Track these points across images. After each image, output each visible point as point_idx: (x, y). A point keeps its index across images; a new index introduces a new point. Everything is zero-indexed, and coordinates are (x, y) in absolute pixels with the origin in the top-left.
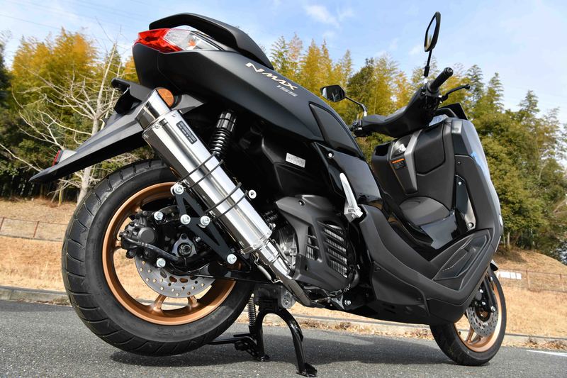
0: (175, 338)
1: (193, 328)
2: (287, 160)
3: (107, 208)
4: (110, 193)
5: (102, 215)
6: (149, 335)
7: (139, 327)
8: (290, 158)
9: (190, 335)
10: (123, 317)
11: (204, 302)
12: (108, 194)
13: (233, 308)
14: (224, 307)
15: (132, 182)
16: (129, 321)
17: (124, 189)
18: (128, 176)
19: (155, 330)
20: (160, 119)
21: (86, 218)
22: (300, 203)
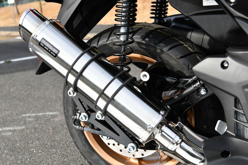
2: (205, 4)
22: (226, 65)
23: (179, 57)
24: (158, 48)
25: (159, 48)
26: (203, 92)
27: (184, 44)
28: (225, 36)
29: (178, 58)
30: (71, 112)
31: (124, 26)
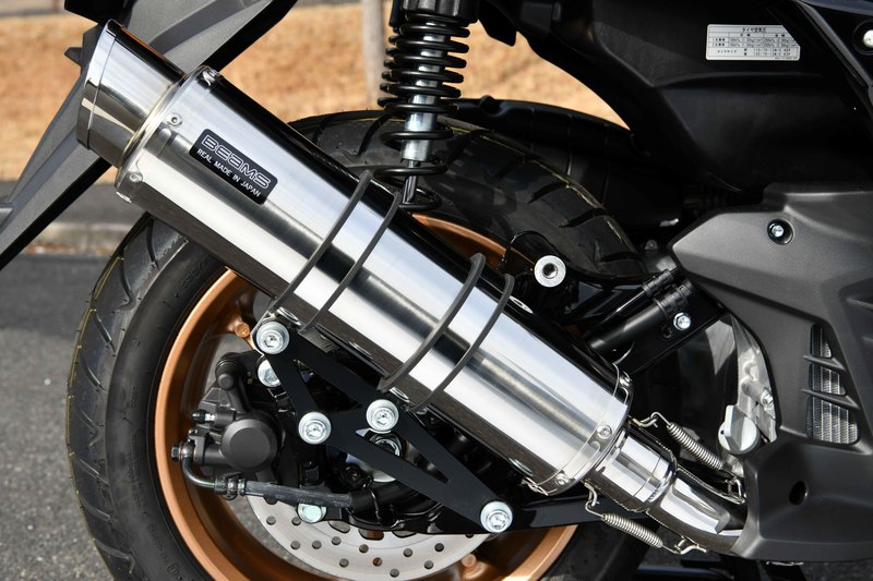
2: (713, 54)
3: (133, 359)
4: (133, 311)
5: (127, 384)
8: (726, 43)
12: (127, 318)
15: (184, 265)
17: (166, 289)
18: (169, 246)
20: (150, 127)
22: (779, 231)
23: (565, 222)
24: (499, 194)
25: (500, 191)
27: (566, 184)
29: (563, 224)
30: (124, 442)
31: (421, 110)
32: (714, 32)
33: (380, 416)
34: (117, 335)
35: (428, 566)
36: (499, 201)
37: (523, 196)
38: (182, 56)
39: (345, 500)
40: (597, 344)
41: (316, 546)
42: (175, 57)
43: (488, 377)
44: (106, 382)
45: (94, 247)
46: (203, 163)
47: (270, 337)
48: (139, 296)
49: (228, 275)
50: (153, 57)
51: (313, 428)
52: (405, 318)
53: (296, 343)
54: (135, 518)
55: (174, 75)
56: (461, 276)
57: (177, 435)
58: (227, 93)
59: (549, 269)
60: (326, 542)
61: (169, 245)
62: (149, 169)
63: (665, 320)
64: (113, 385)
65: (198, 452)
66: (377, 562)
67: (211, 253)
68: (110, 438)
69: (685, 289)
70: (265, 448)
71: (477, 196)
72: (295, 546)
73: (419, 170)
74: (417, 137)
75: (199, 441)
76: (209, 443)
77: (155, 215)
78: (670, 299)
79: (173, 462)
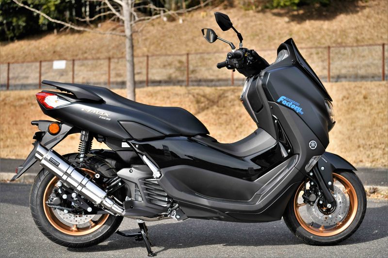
0: (82, 241)
1: (91, 236)
2: (123, 146)
3: (41, 190)
5: (39, 193)
6: (70, 240)
7: (65, 237)
8: (125, 145)
9: (90, 239)
10: (58, 234)
11: (96, 223)
12: (40, 183)
13: (109, 225)
14: (105, 225)
16: (61, 235)
19: (73, 238)
21: (34, 195)
22: (131, 171)
23: (106, 170)
26: (120, 184)
28: (129, 160)
30: (39, 202)
31: (82, 154)
32: (123, 143)
33: (74, 195)
34: (38, 186)
35: (84, 222)
36: (96, 167)
37: (99, 166)
38: (48, 147)
39: (70, 209)
40: (107, 187)
41: (67, 218)
42: (47, 147)
43: (87, 189)
44: (36, 193)
45: (25, 181)
46: (51, 161)
47: (59, 184)
48: (42, 180)
49: (55, 177)
50: (44, 147)
51: (65, 197)
52: (76, 181)
53: (63, 185)
54: (40, 214)
55: (47, 150)
56: (84, 176)
57: (46, 200)
58: (54, 152)
59: (97, 176)
60: (69, 218)
61: (46, 173)
62: (44, 162)
63: (117, 184)
64: (37, 193)
65: (49, 202)
66: (76, 221)
67: (53, 174)
68: (37, 201)
69: (120, 179)
70: (59, 202)
71: (92, 166)
72: (64, 218)
73: (82, 162)
74: (82, 158)
75: (50, 201)
76: (51, 201)
77: (45, 168)
78: (118, 181)
79: (46, 204)
